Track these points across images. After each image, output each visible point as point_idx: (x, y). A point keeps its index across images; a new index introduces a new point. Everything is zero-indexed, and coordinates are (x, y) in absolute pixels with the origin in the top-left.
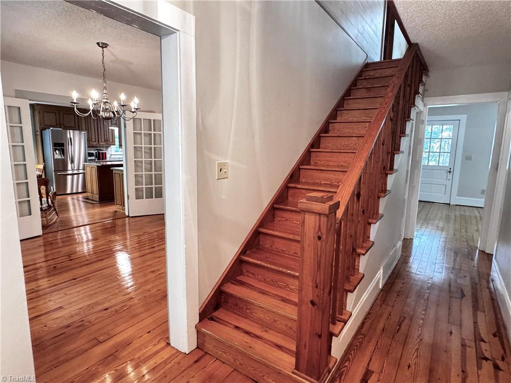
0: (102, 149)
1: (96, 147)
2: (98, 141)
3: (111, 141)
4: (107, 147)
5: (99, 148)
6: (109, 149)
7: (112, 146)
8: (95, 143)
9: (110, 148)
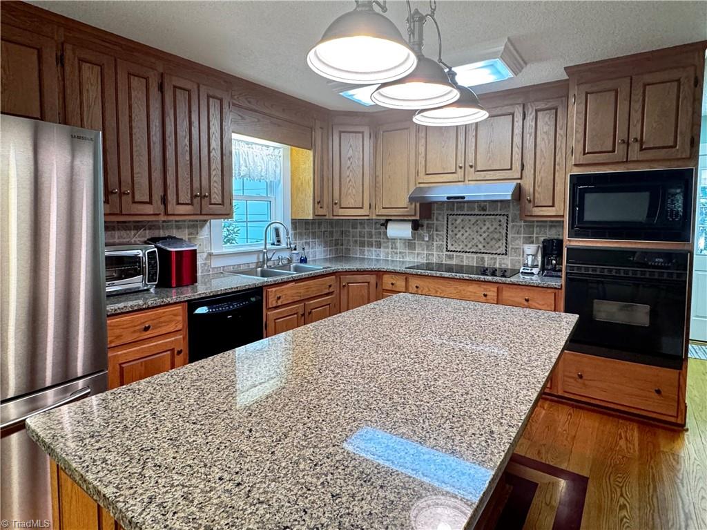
0: (175, 233)
1: (152, 226)
2: (164, 200)
3: (216, 198)
4: (196, 226)
5: (162, 234)
6: (204, 233)
7: (215, 222)
8: (149, 209)
9: (206, 228)
